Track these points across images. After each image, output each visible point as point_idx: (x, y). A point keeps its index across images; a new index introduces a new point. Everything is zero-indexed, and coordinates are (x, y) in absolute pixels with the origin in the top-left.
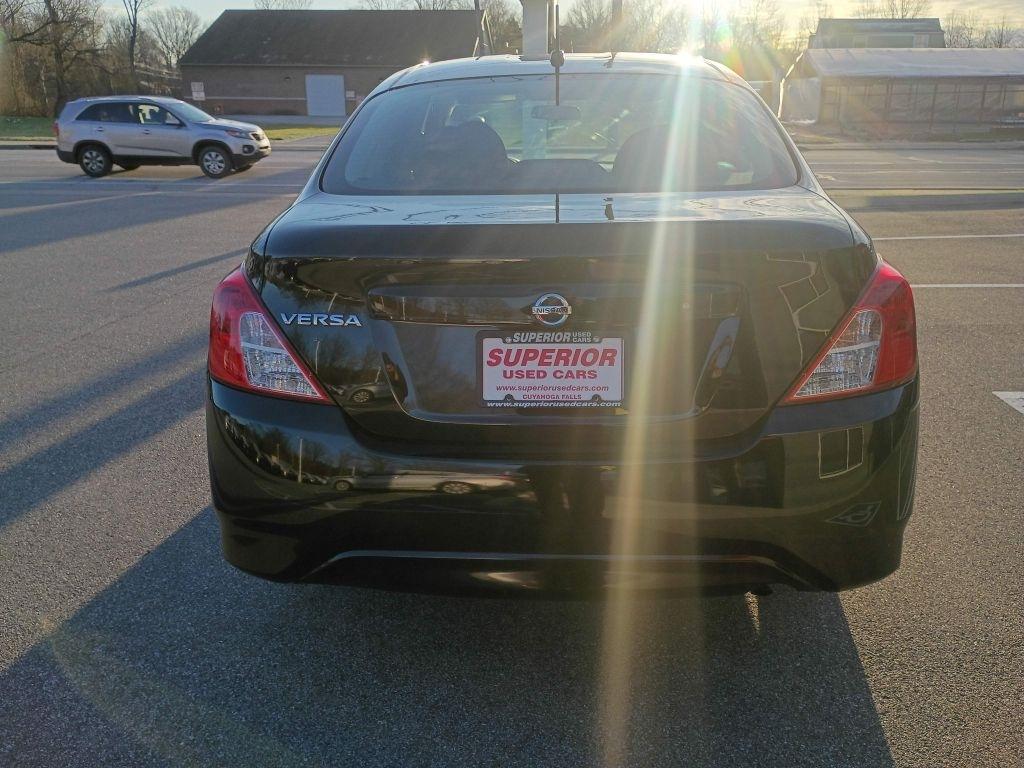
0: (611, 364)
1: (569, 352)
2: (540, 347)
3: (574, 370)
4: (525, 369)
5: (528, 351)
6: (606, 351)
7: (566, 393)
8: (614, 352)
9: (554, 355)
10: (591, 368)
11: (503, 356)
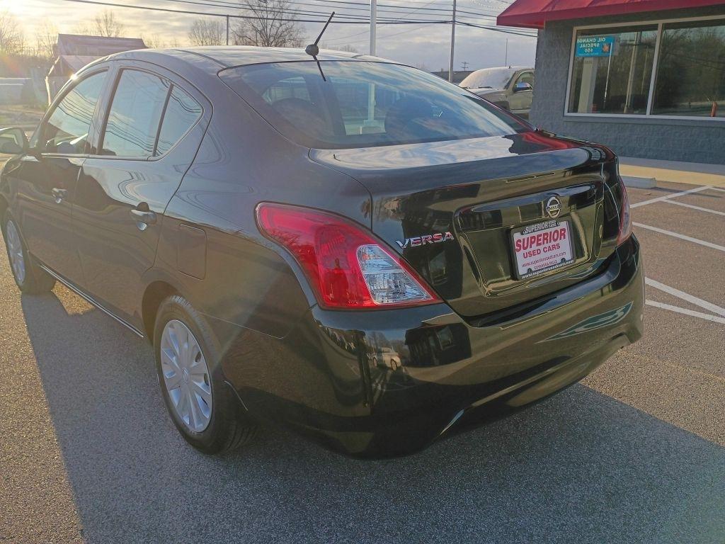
0: (564, 238)
1: (546, 234)
2: (535, 234)
3: (550, 244)
4: (531, 250)
5: (532, 238)
6: (561, 230)
7: (551, 260)
8: (564, 230)
9: (542, 238)
10: (557, 242)
11: (521, 244)
